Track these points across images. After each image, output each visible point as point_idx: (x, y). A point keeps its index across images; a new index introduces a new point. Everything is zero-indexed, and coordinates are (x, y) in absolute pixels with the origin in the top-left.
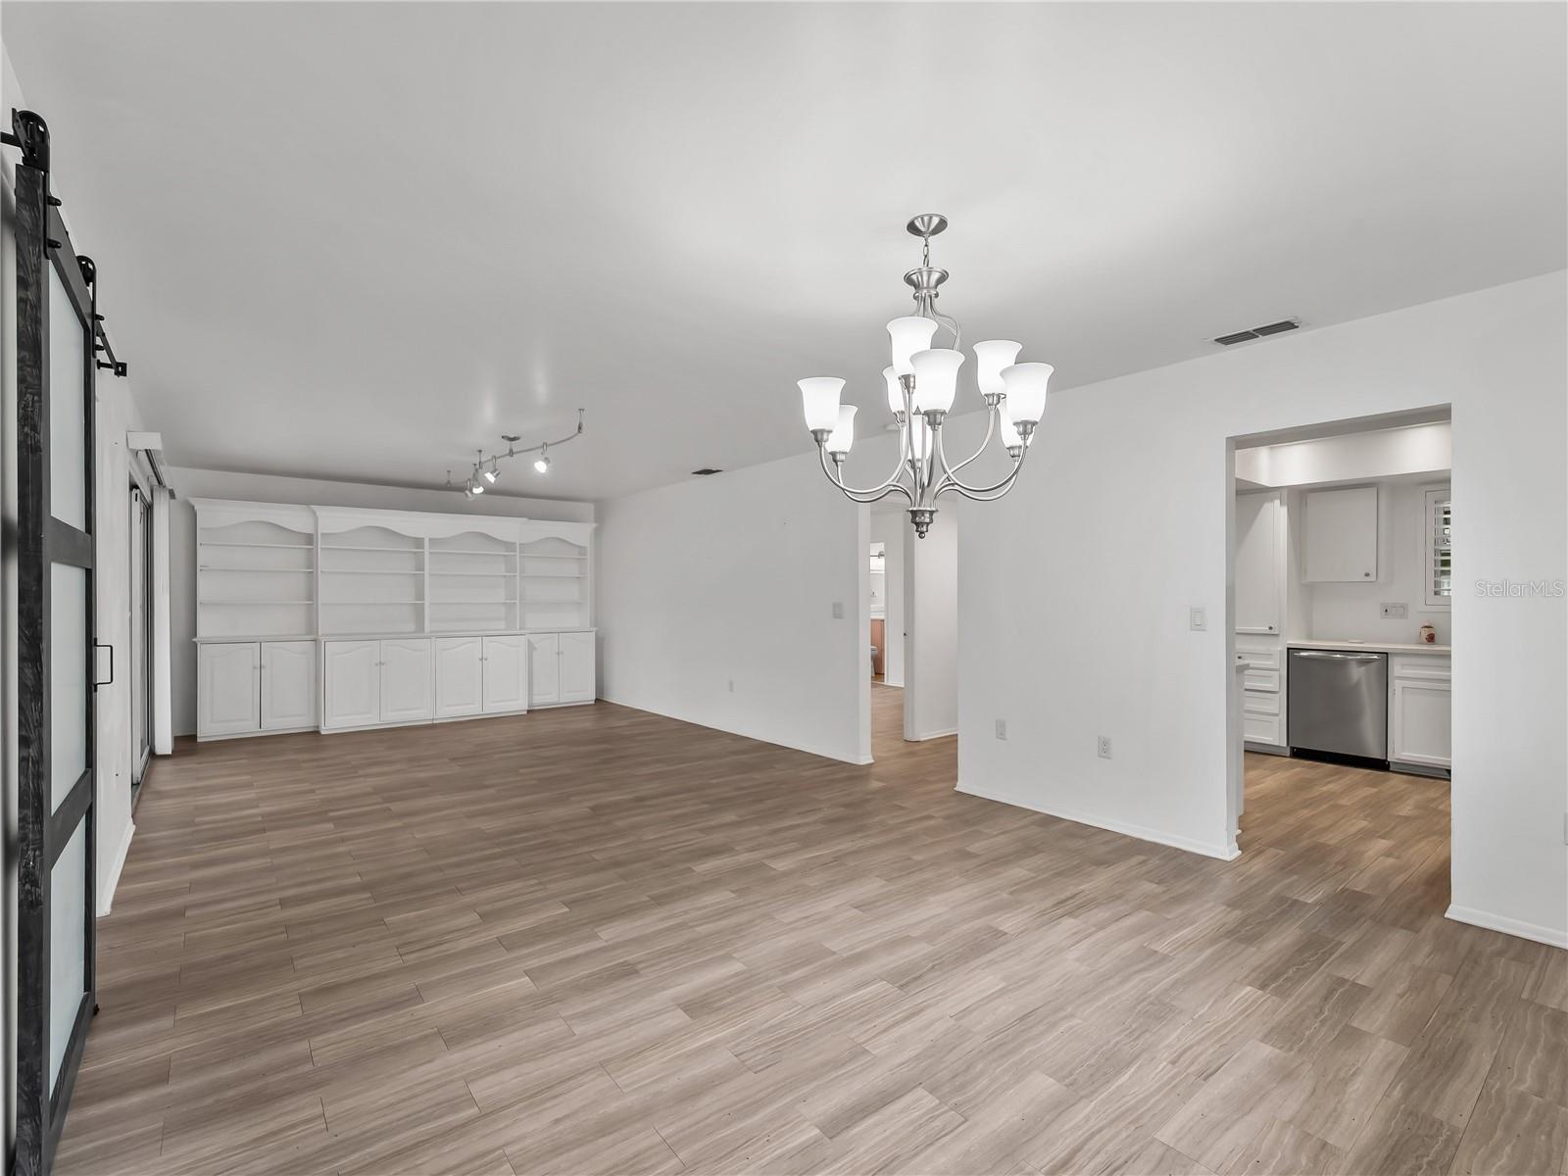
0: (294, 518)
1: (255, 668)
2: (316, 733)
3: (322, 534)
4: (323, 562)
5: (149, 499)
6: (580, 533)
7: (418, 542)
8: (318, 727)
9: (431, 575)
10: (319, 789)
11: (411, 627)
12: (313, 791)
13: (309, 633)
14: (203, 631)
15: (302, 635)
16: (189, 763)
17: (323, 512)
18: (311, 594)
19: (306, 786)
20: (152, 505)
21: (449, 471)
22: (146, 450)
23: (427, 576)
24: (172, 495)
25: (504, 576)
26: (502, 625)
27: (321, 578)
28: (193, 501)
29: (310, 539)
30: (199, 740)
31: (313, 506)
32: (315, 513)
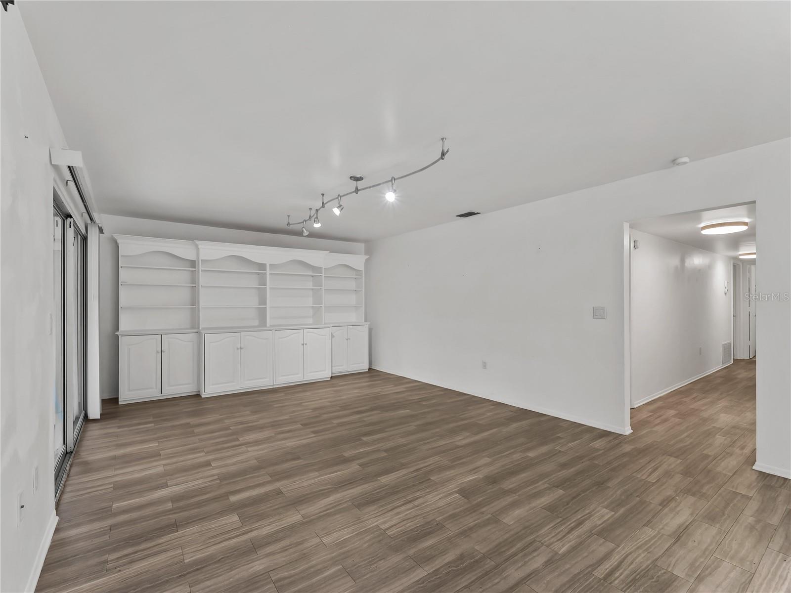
0: (183, 250)
1: (158, 352)
2: (198, 396)
3: (202, 260)
4: (203, 279)
5: (84, 231)
6: (358, 261)
7: (262, 266)
8: (199, 391)
9: (270, 288)
10: (215, 460)
11: (256, 323)
12: (208, 464)
13: (193, 328)
14: (123, 326)
15: (187, 329)
16: (112, 428)
17: (202, 245)
18: (194, 302)
19: (201, 457)
20: (87, 237)
21: (289, 216)
22: (69, 167)
23: (268, 290)
24: (101, 230)
25: (313, 289)
26: (311, 321)
27: (202, 291)
28: (116, 236)
29: (193, 264)
30: (120, 403)
31: (197, 242)
32: (197, 246)
